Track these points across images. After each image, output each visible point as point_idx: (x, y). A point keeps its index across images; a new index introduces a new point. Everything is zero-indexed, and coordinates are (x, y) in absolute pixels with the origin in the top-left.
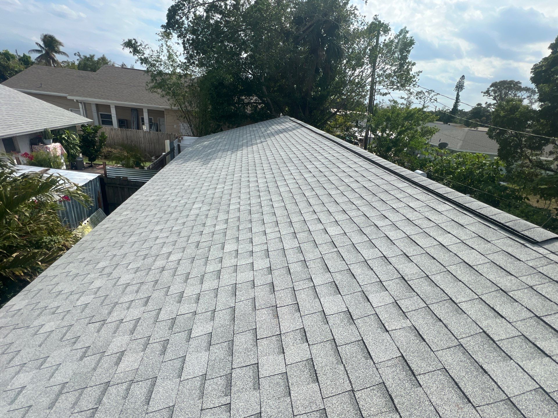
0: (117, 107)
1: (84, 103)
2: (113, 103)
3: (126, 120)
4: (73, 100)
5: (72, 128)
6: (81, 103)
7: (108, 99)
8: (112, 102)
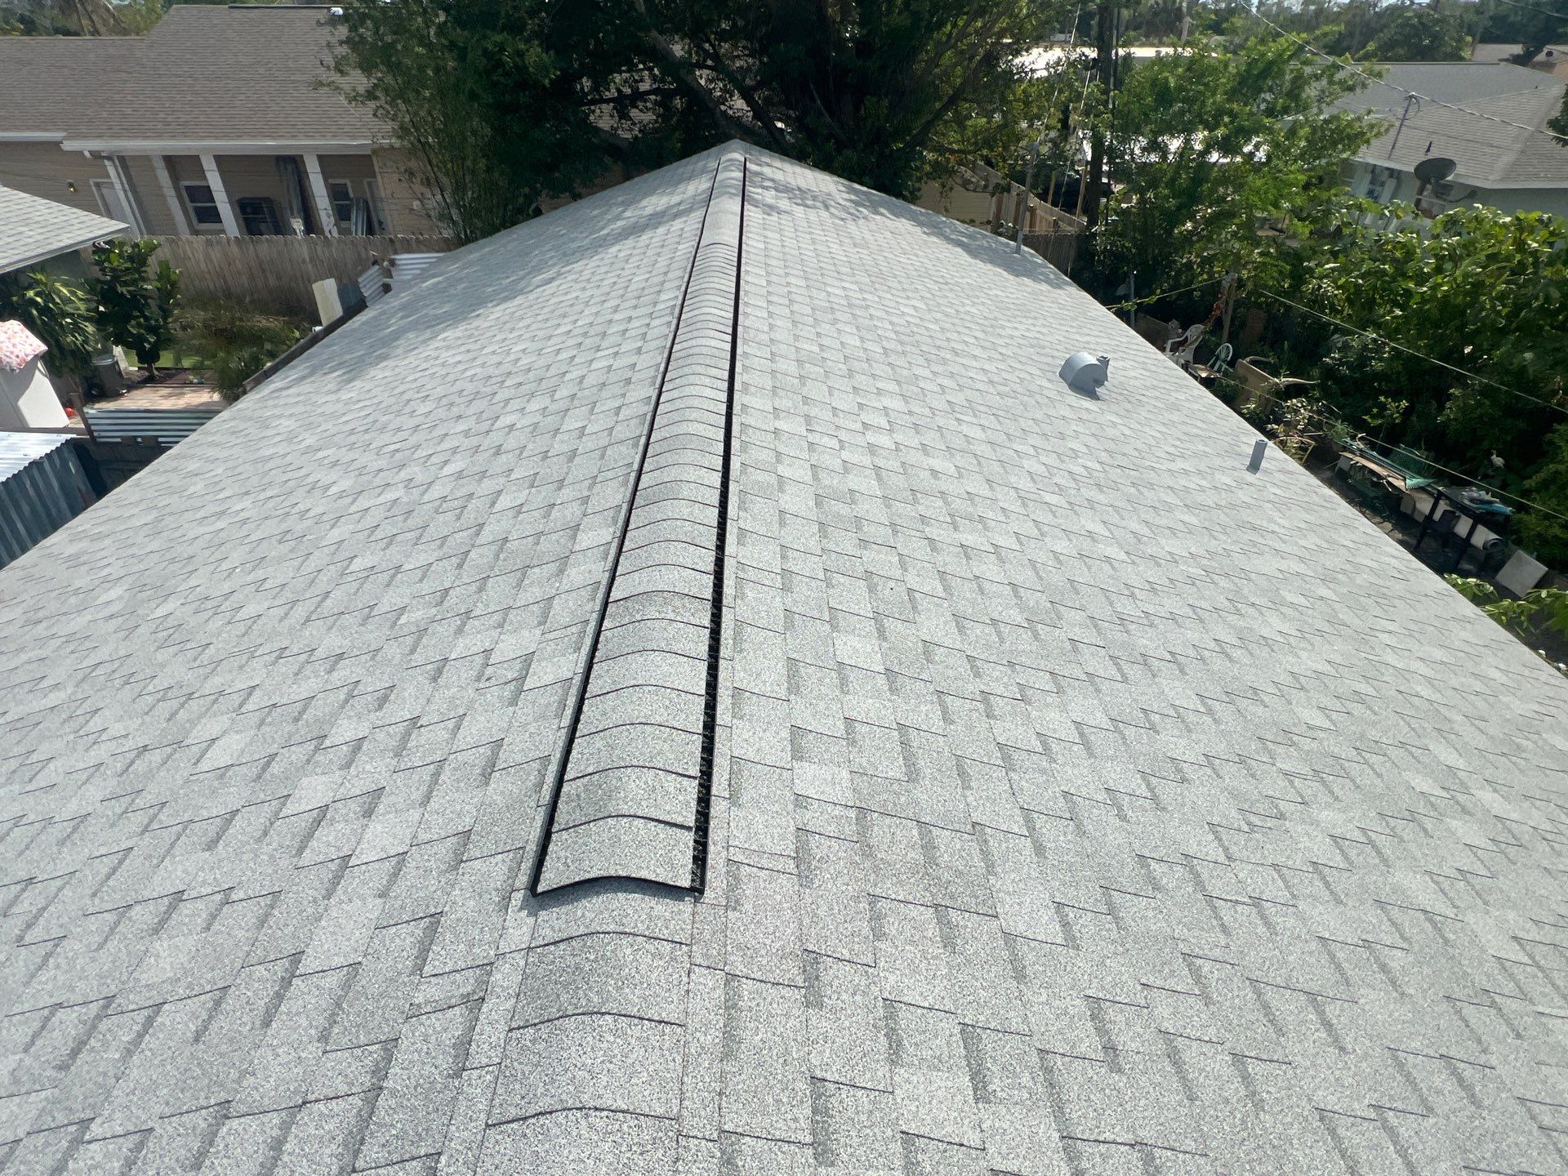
0: (222, 161)
1: (122, 159)
2: (207, 149)
3: (267, 200)
4: (81, 153)
5: (65, 261)
6: (110, 158)
7: (185, 135)
8: (205, 146)
